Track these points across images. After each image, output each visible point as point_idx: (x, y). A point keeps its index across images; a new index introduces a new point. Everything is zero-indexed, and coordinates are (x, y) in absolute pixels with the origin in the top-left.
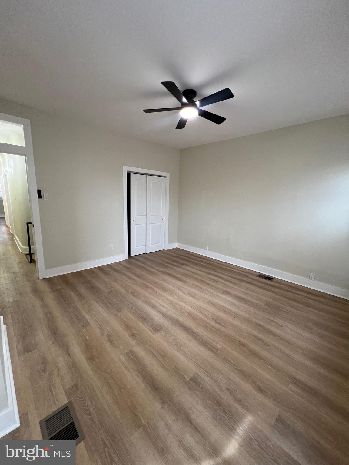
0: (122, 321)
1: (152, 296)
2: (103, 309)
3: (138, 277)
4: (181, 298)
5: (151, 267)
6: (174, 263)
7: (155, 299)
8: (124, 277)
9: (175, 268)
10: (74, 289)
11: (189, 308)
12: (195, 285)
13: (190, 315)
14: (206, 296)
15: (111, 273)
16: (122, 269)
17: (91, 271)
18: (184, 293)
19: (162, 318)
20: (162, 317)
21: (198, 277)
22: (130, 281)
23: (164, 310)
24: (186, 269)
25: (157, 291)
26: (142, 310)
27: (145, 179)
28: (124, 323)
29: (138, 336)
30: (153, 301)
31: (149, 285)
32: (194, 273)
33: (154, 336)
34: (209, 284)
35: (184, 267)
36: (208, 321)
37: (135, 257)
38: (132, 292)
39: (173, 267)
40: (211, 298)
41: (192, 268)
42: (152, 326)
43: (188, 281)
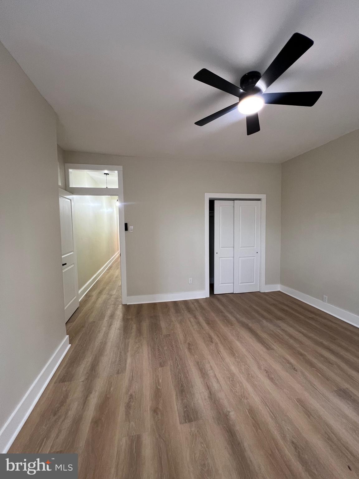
0: (156, 383)
1: (209, 357)
2: (148, 355)
3: (208, 324)
4: (250, 376)
5: (231, 313)
6: (265, 314)
7: (213, 363)
8: (192, 320)
9: (264, 321)
10: (139, 322)
11: (256, 400)
12: (285, 359)
13: (252, 412)
14: (297, 387)
15: (182, 311)
16: (196, 308)
17: (165, 305)
18: (259, 368)
19: (205, 399)
20: (207, 397)
21: (296, 345)
22: (195, 327)
23: (215, 386)
24: (280, 327)
25: (221, 350)
26: (187, 375)
27: (233, 205)
28: (157, 385)
29: (160, 416)
30: (207, 366)
31: (215, 338)
32: (291, 336)
33: (179, 427)
34: (312, 365)
35: (279, 323)
36: (281, 442)
37: (218, 296)
38: (190, 343)
39: (261, 319)
40: (306, 396)
41: (291, 326)
42: (186, 407)
43: (275, 348)
